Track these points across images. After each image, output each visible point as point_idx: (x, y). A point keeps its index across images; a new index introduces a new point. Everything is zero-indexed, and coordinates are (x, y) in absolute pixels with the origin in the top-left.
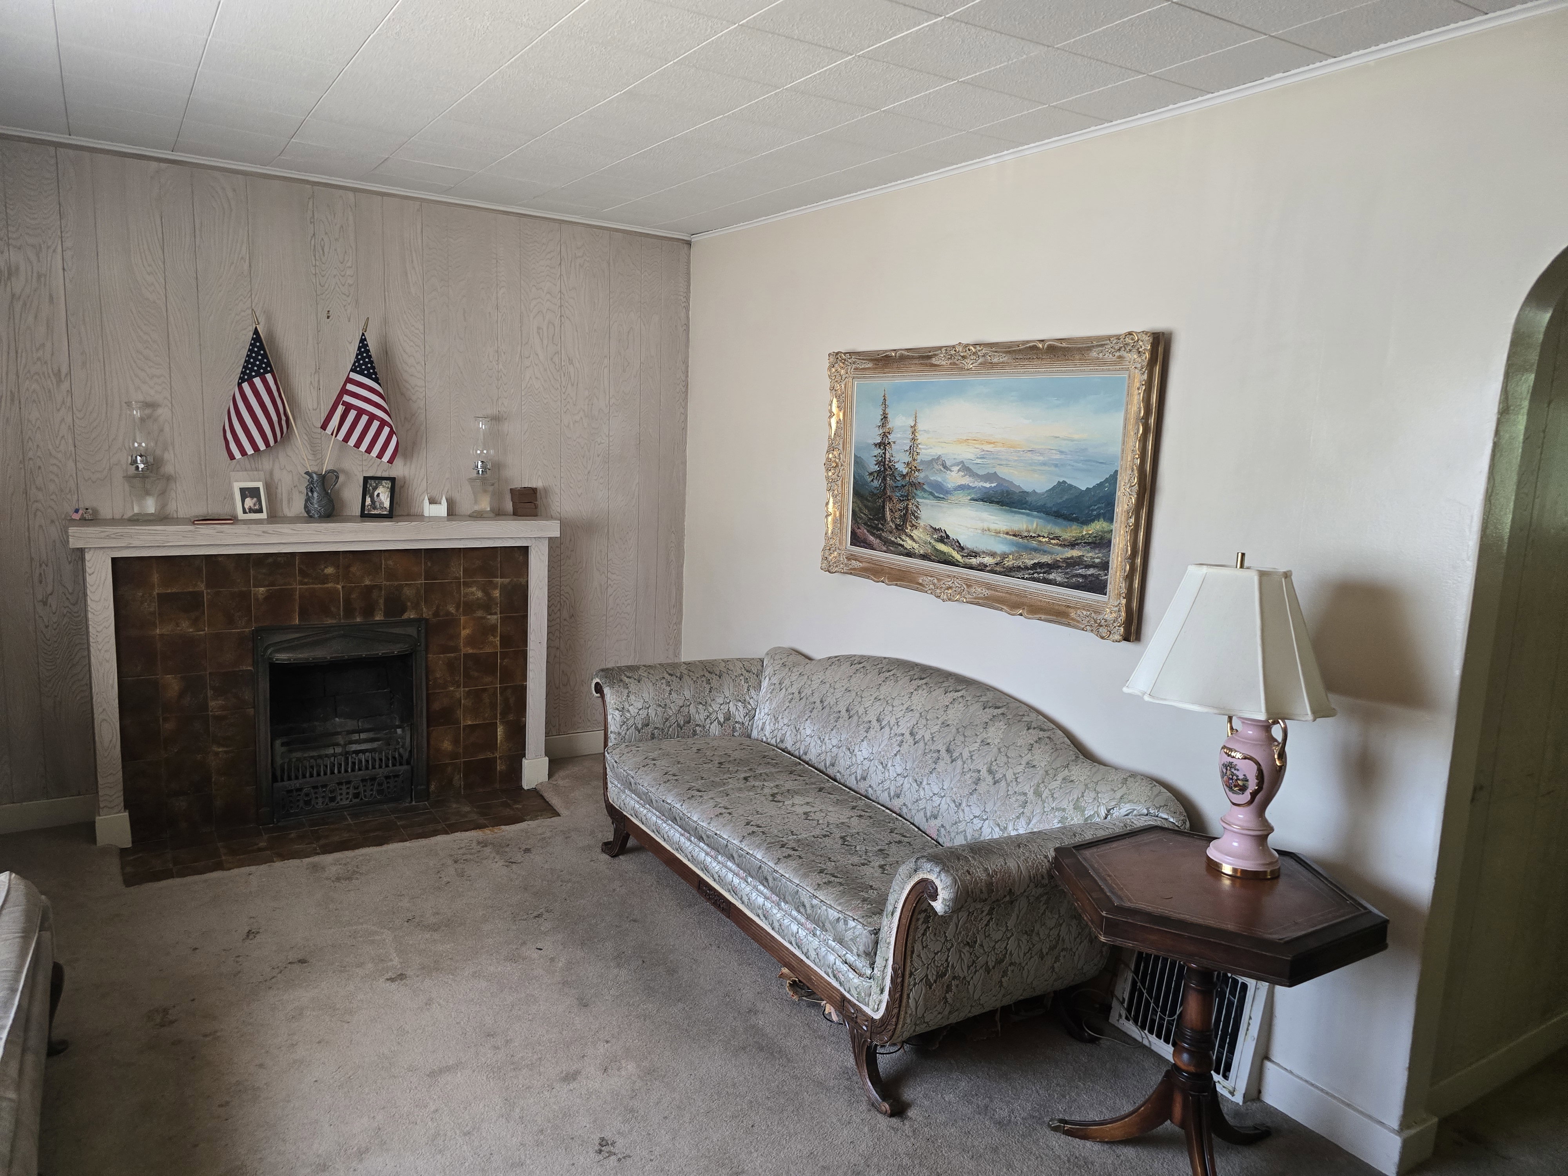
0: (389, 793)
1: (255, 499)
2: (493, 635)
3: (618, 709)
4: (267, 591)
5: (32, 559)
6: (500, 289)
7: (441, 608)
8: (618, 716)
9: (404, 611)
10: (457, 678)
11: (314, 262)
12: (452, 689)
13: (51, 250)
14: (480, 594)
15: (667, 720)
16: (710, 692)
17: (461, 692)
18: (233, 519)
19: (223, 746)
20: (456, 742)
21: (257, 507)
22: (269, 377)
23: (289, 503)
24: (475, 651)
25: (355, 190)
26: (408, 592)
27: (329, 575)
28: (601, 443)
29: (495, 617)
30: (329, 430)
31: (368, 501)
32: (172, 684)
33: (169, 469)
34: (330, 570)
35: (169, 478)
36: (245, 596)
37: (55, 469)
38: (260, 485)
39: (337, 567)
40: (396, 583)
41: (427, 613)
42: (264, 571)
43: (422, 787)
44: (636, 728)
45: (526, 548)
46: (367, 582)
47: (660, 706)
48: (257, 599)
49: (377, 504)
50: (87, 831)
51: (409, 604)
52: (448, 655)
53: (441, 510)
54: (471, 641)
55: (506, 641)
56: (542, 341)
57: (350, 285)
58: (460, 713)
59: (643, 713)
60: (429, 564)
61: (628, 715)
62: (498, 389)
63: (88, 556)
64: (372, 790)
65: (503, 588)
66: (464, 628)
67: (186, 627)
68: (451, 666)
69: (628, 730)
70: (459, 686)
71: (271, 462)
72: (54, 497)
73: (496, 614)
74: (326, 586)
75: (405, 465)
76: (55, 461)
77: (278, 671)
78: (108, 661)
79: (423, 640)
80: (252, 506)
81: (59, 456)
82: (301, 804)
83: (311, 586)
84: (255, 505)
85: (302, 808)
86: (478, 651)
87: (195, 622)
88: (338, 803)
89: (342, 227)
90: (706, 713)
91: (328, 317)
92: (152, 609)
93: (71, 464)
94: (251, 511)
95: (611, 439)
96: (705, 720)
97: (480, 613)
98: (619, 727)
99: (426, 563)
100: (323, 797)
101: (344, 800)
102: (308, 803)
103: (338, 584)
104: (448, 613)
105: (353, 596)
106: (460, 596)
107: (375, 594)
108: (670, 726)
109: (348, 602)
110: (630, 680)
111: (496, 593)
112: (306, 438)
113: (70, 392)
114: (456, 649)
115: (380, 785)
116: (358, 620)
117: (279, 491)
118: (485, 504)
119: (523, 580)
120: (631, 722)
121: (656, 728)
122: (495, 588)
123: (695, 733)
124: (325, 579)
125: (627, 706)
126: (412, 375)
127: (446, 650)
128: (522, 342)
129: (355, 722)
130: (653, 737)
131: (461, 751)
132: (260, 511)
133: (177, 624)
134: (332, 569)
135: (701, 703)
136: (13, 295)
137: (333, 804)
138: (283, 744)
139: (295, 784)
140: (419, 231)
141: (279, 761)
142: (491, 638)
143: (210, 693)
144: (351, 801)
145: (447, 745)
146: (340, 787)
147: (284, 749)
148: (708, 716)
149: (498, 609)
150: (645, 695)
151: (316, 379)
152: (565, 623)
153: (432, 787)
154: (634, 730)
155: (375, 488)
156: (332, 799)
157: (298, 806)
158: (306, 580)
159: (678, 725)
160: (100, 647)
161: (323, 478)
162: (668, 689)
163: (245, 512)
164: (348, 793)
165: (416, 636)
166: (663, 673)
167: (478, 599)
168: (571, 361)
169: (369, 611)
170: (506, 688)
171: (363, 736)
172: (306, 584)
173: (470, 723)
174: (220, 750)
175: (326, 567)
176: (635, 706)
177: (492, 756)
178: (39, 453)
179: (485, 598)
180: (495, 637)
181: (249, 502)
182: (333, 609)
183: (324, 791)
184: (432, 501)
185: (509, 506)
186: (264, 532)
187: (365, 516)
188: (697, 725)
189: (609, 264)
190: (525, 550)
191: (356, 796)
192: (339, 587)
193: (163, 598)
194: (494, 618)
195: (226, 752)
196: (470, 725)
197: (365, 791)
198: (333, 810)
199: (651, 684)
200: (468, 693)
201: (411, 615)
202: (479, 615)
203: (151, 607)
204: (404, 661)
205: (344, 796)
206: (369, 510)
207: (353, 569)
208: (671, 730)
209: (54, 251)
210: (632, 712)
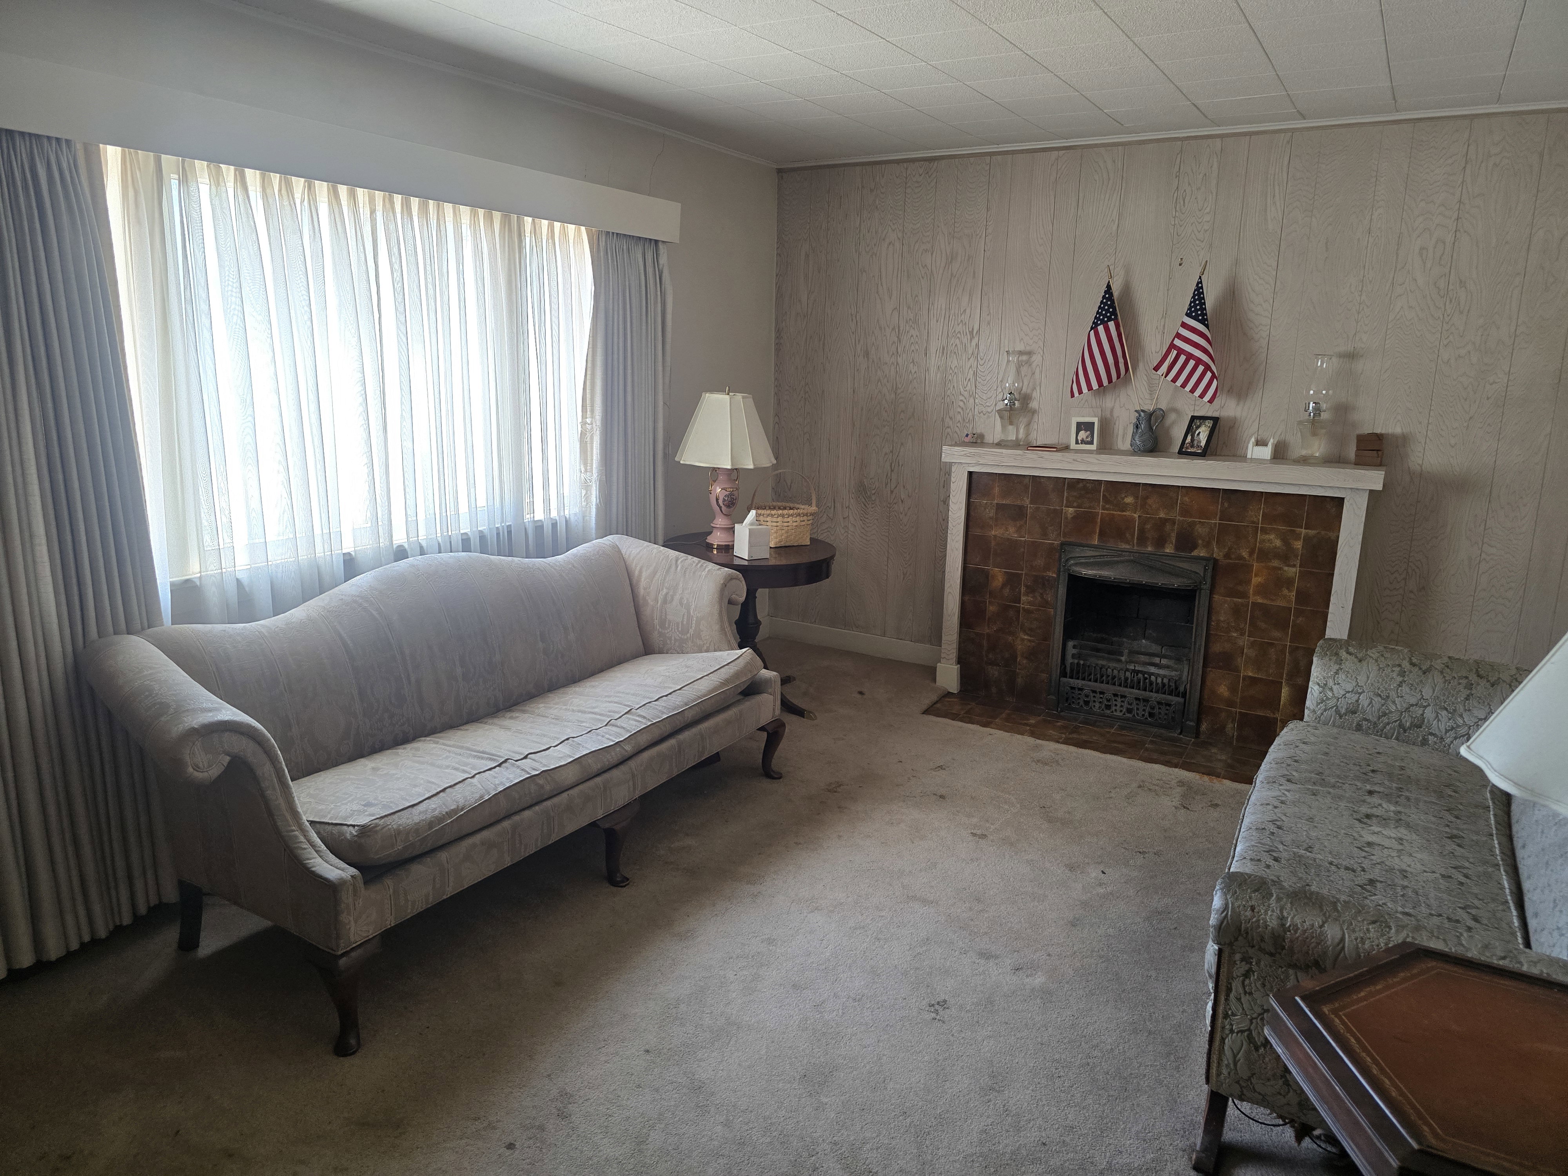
0: (1160, 718)
1: (1089, 432)
2: (1288, 588)
3: (1318, 684)
4: (1075, 511)
5: (941, 469)
6: (1376, 210)
7: (1233, 550)
8: (1317, 692)
9: (1194, 547)
10: (1242, 626)
11: (1174, 213)
12: (1235, 635)
13: (978, 237)
14: (1278, 543)
15: (1385, 714)
16: (1467, 699)
17: (1244, 641)
18: (1066, 448)
19: (1028, 634)
20: (1233, 689)
21: (1089, 439)
22: (1111, 325)
23: (1123, 438)
24: (1265, 601)
25: (1221, 136)
26: (1200, 530)
27: (1128, 504)
28: (1494, 382)
29: (1294, 570)
30: (1160, 372)
31: (1189, 438)
32: (998, 576)
33: (1034, 405)
34: (1129, 500)
35: (1034, 412)
36: (1058, 513)
37: (961, 404)
38: (1096, 420)
39: (1136, 498)
40: (1190, 520)
41: (1218, 554)
42: (1075, 494)
43: (1191, 724)
44: (1337, 712)
45: (1341, 501)
46: (1162, 515)
47: (1380, 696)
48: (1066, 518)
49: (1195, 443)
50: (931, 672)
51: (1200, 542)
52: (1235, 599)
53: (1266, 452)
54: (1262, 590)
55: (1303, 598)
56: (1424, 263)
57: (1206, 231)
58: (1240, 661)
59: (1353, 697)
60: (1226, 505)
61: (1330, 694)
62: (1357, 322)
63: (953, 469)
64: (1144, 710)
65: (1307, 540)
66: (1256, 576)
67: (1011, 532)
68: (1237, 611)
69: (1325, 710)
70: (1243, 634)
71: (1113, 400)
72: (959, 425)
73: (1294, 566)
74: (1124, 513)
75: (1238, 404)
76: (962, 398)
77: (1075, 581)
78: (957, 550)
79: (1209, 580)
80: (1085, 438)
81: (966, 394)
82: (1082, 703)
83: (1112, 512)
84: (1087, 437)
85: (1082, 706)
86: (1268, 602)
87: (1019, 530)
88: (1112, 712)
89: (1205, 175)
90: (1451, 723)
91: (1180, 265)
92: (991, 515)
93: (972, 400)
94: (1083, 442)
95: (1511, 378)
96: (1447, 731)
97: (1276, 563)
98: (1315, 705)
99: (1222, 503)
100: (1100, 702)
101: (1118, 712)
102: (1087, 703)
103: (1135, 513)
104: (1241, 558)
105: (1148, 526)
106: (1256, 541)
107: (1168, 527)
108: (1388, 724)
109: (1142, 531)
110: (1349, 657)
111: (1298, 545)
112: (1146, 379)
113: (977, 346)
114: (1244, 595)
115: (1153, 708)
116: (1149, 549)
117: (1116, 427)
118: (1318, 448)
119: (1332, 535)
120: (1331, 703)
121: (1366, 720)
122: (1298, 537)
123: (1424, 742)
124: (1124, 507)
125: (1331, 683)
126: (1257, 314)
127: (1233, 593)
128: (1396, 267)
129: (1159, 648)
130: (1359, 728)
131: (1238, 700)
132: (1091, 443)
133: (1007, 528)
134: (1132, 499)
135: (1446, 709)
136: (952, 275)
137: (1108, 712)
138: (1074, 647)
139: (1079, 683)
140: (1286, 163)
141: (1069, 660)
142: (1285, 592)
143: (1023, 589)
144: (1124, 714)
145: (1223, 690)
146: (1116, 698)
147: (1074, 651)
148: (1453, 728)
149: (1298, 561)
150: (1362, 679)
151: (1162, 324)
152: (1412, 596)
153: (1204, 727)
154: (1334, 713)
155: (1198, 427)
156: (1108, 707)
157: (1079, 703)
158: (1107, 506)
159: (1401, 726)
160: (953, 538)
161: (1150, 415)
162: (1400, 679)
163: (1077, 443)
164: (1122, 706)
165: (1202, 575)
166: (1404, 659)
167: (1275, 547)
168: (1462, 284)
169: (1161, 542)
170: (1297, 648)
171: (1164, 661)
172: (1107, 509)
173: (1250, 674)
174: (1026, 637)
175: (1126, 497)
176: (1343, 685)
177: (1272, 715)
178: (954, 392)
179: (1284, 548)
180: (1290, 591)
181: (1083, 435)
182: (1128, 535)
183: (1101, 698)
184: (1258, 443)
185: (1351, 451)
186: (1074, 460)
187: (1182, 453)
188: (1431, 734)
189: (1541, 155)
190: (1339, 502)
191: (1129, 711)
192: (1136, 516)
193: (999, 507)
194: (1292, 571)
195: (1029, 641)
196: (1251, 677)
197: (1138, 709)
198: (1108, 717)
199: (1375, 668)
200: (1253, 644)
201: (1201, 552)
202: (1274, 565)
203: (990, 513)
204: (1187, 596)
205: (1118, 708)
206: (1187, 448)
207: (1150, 501)
208: (1388, 727)
209: (980, 237)
210: (1335, 691)
